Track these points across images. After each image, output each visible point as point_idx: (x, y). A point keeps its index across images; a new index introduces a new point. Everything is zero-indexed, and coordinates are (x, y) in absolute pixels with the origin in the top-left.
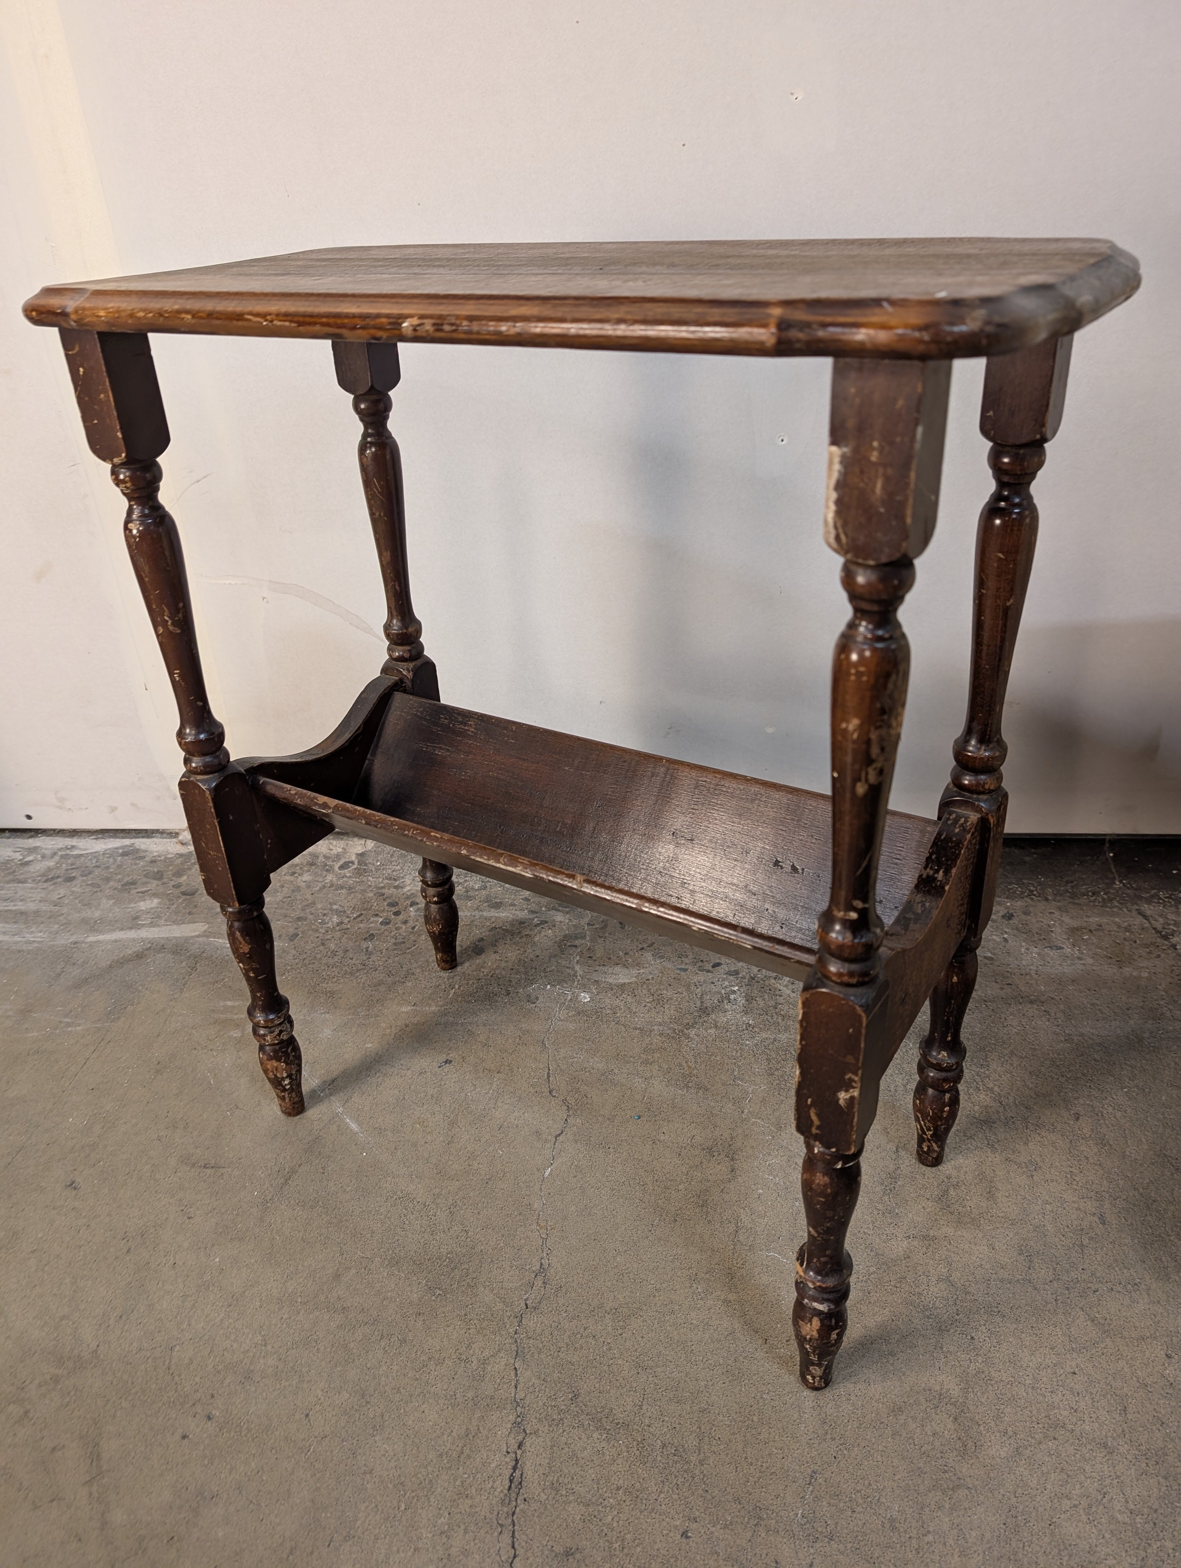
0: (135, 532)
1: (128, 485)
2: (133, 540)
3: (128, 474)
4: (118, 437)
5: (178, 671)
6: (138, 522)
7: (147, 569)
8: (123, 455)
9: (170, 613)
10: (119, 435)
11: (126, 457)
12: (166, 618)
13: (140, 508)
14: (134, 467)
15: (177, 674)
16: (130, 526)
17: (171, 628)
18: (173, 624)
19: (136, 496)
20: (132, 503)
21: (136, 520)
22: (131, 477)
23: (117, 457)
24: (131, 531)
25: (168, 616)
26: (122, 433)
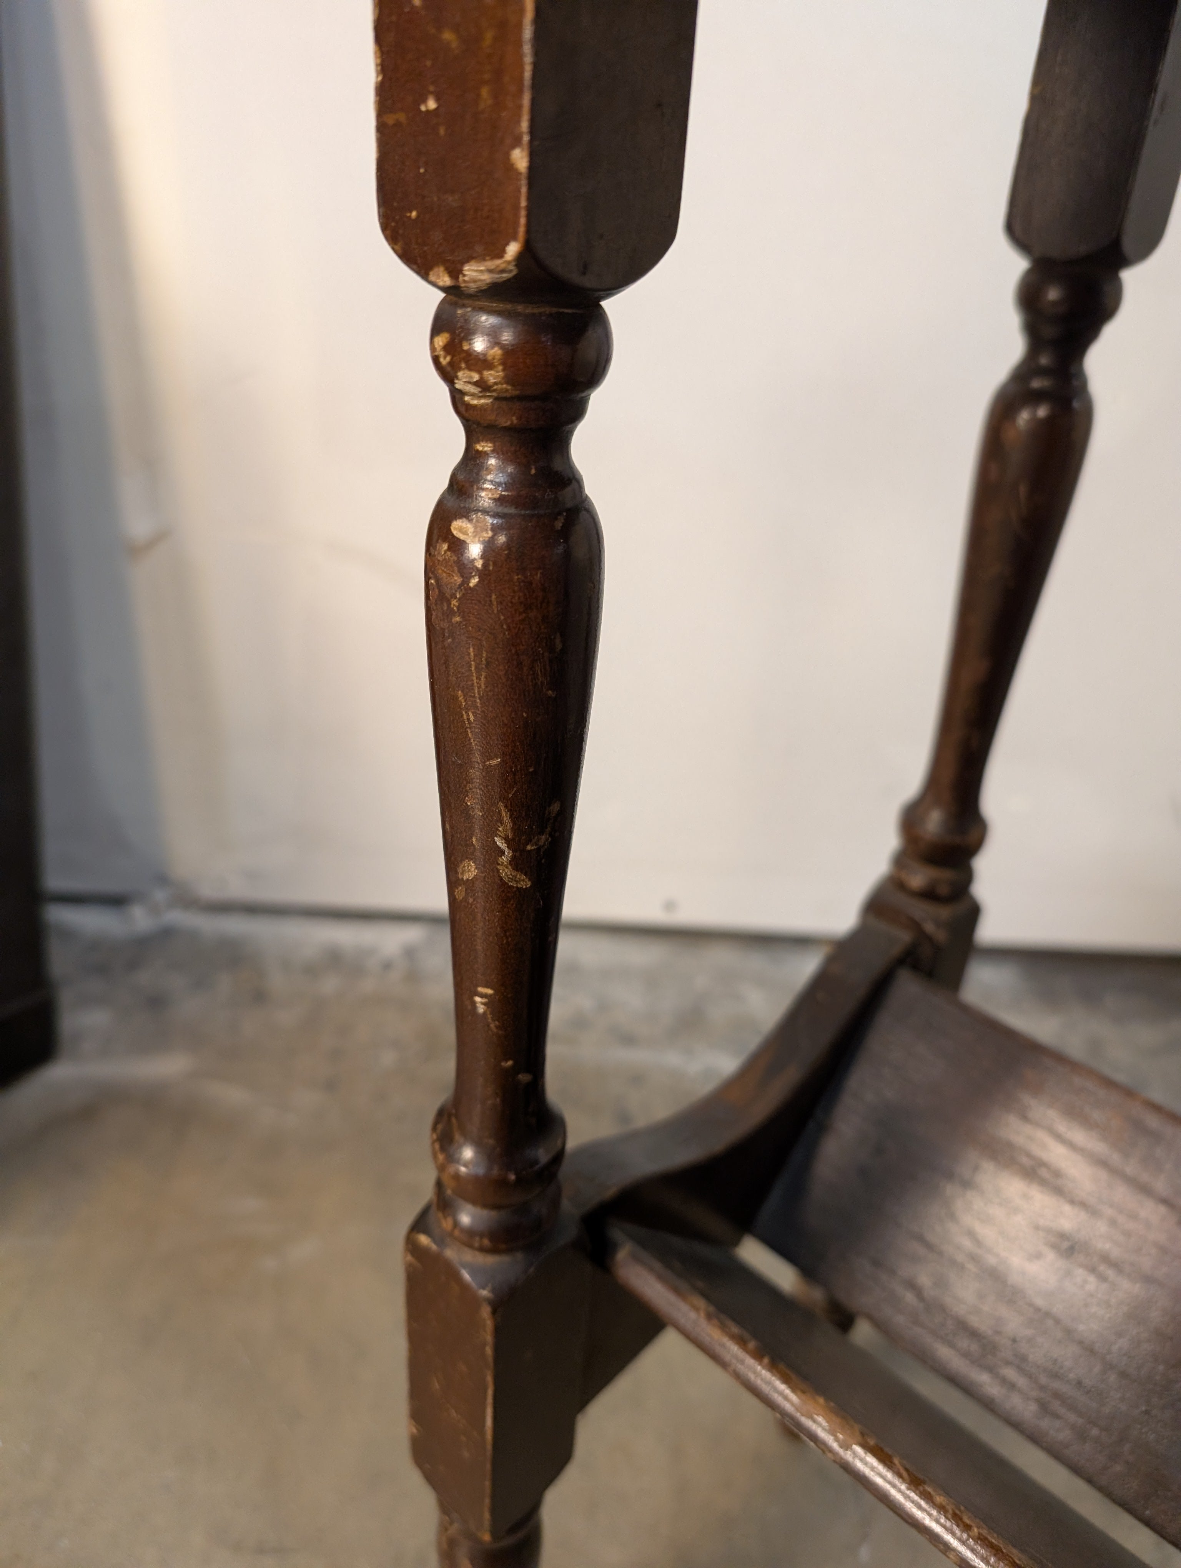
0: (475, 550)
1: (493, 376)
2: (458, 580)
3: (507, 337)
4: (510, 167)
5: (490, 991)
6: (490, 520)
7: (479, 683)
8: (513, 249)
9: (516, 829)
10: (520, 159)
11: (520, 258)
12: (500, 843)
13: (510, 469)
14: (529, 310)
15: (482, 996)
16: (460, 527)
17: (505, 872)
18: (515, 863)
19: (505, 422)
20: (484, 447)
21: (485, 512)
22: (509, 353)
23: (481, 258)
24: (458, 546)
25: (506, 839)
26: (533, 155)
